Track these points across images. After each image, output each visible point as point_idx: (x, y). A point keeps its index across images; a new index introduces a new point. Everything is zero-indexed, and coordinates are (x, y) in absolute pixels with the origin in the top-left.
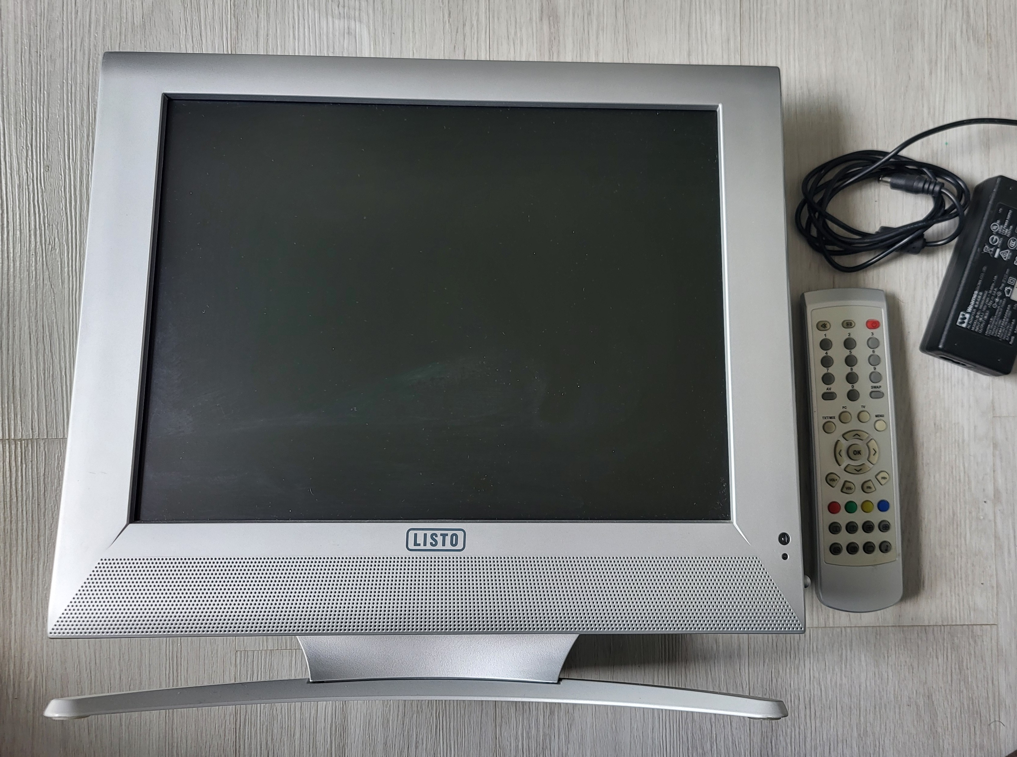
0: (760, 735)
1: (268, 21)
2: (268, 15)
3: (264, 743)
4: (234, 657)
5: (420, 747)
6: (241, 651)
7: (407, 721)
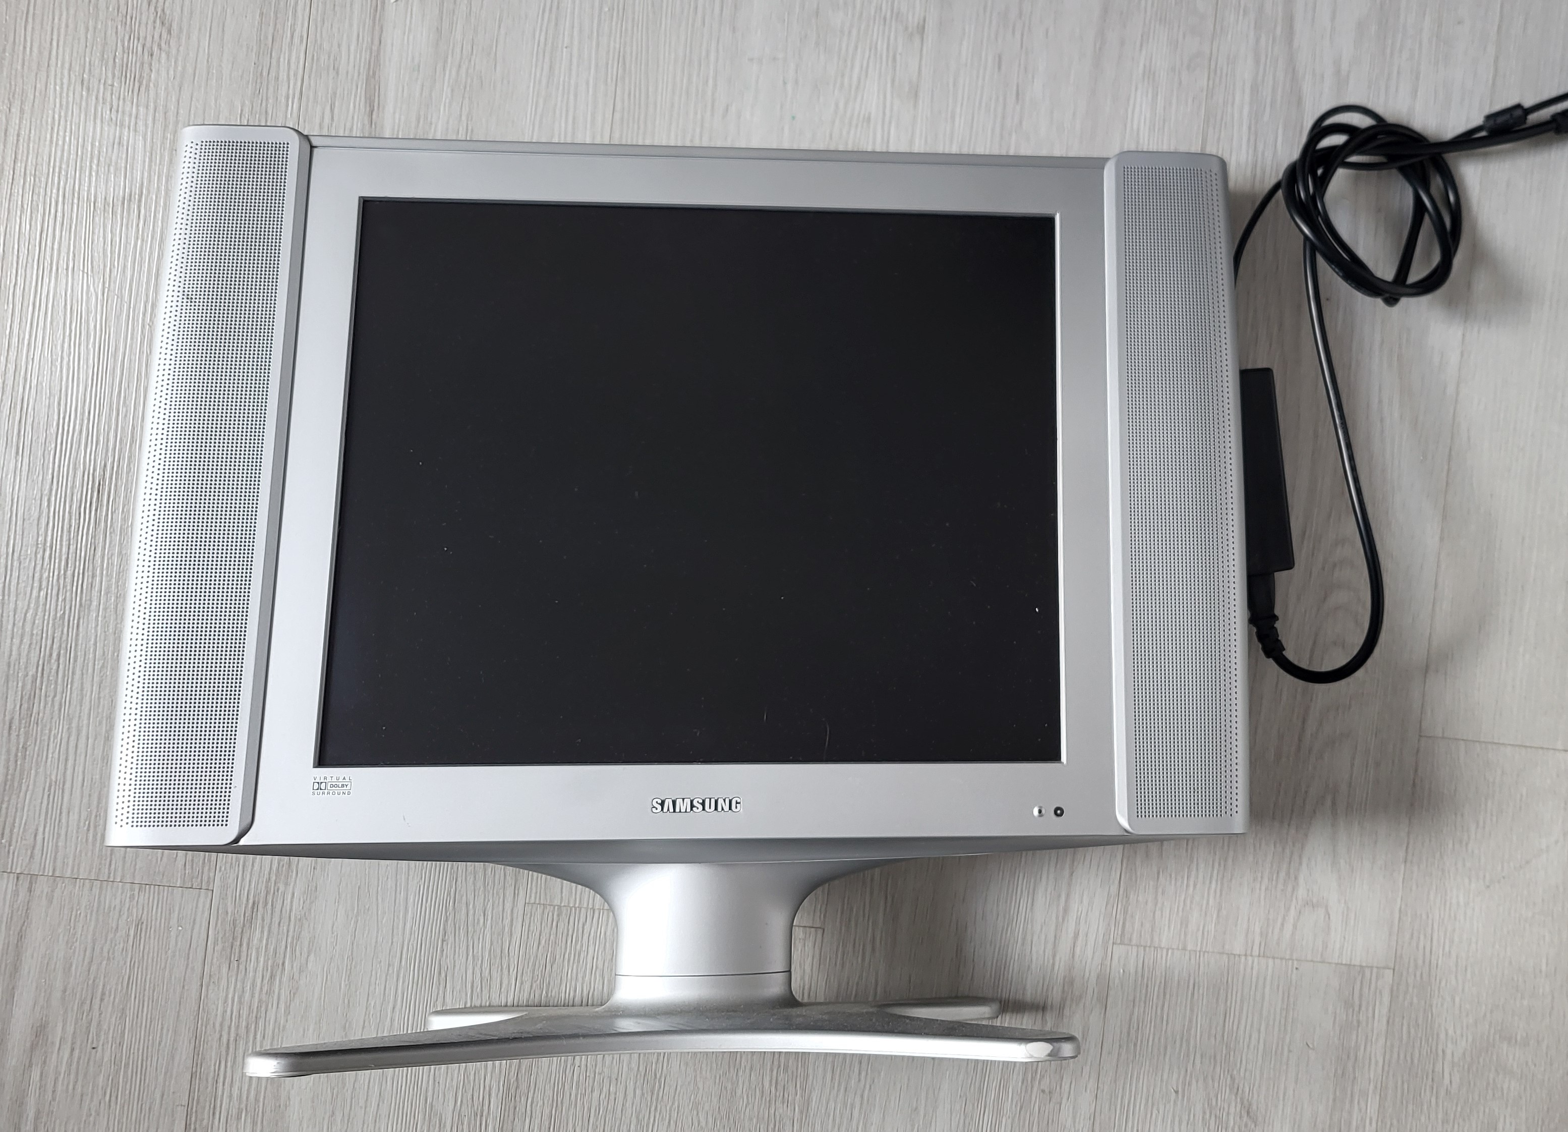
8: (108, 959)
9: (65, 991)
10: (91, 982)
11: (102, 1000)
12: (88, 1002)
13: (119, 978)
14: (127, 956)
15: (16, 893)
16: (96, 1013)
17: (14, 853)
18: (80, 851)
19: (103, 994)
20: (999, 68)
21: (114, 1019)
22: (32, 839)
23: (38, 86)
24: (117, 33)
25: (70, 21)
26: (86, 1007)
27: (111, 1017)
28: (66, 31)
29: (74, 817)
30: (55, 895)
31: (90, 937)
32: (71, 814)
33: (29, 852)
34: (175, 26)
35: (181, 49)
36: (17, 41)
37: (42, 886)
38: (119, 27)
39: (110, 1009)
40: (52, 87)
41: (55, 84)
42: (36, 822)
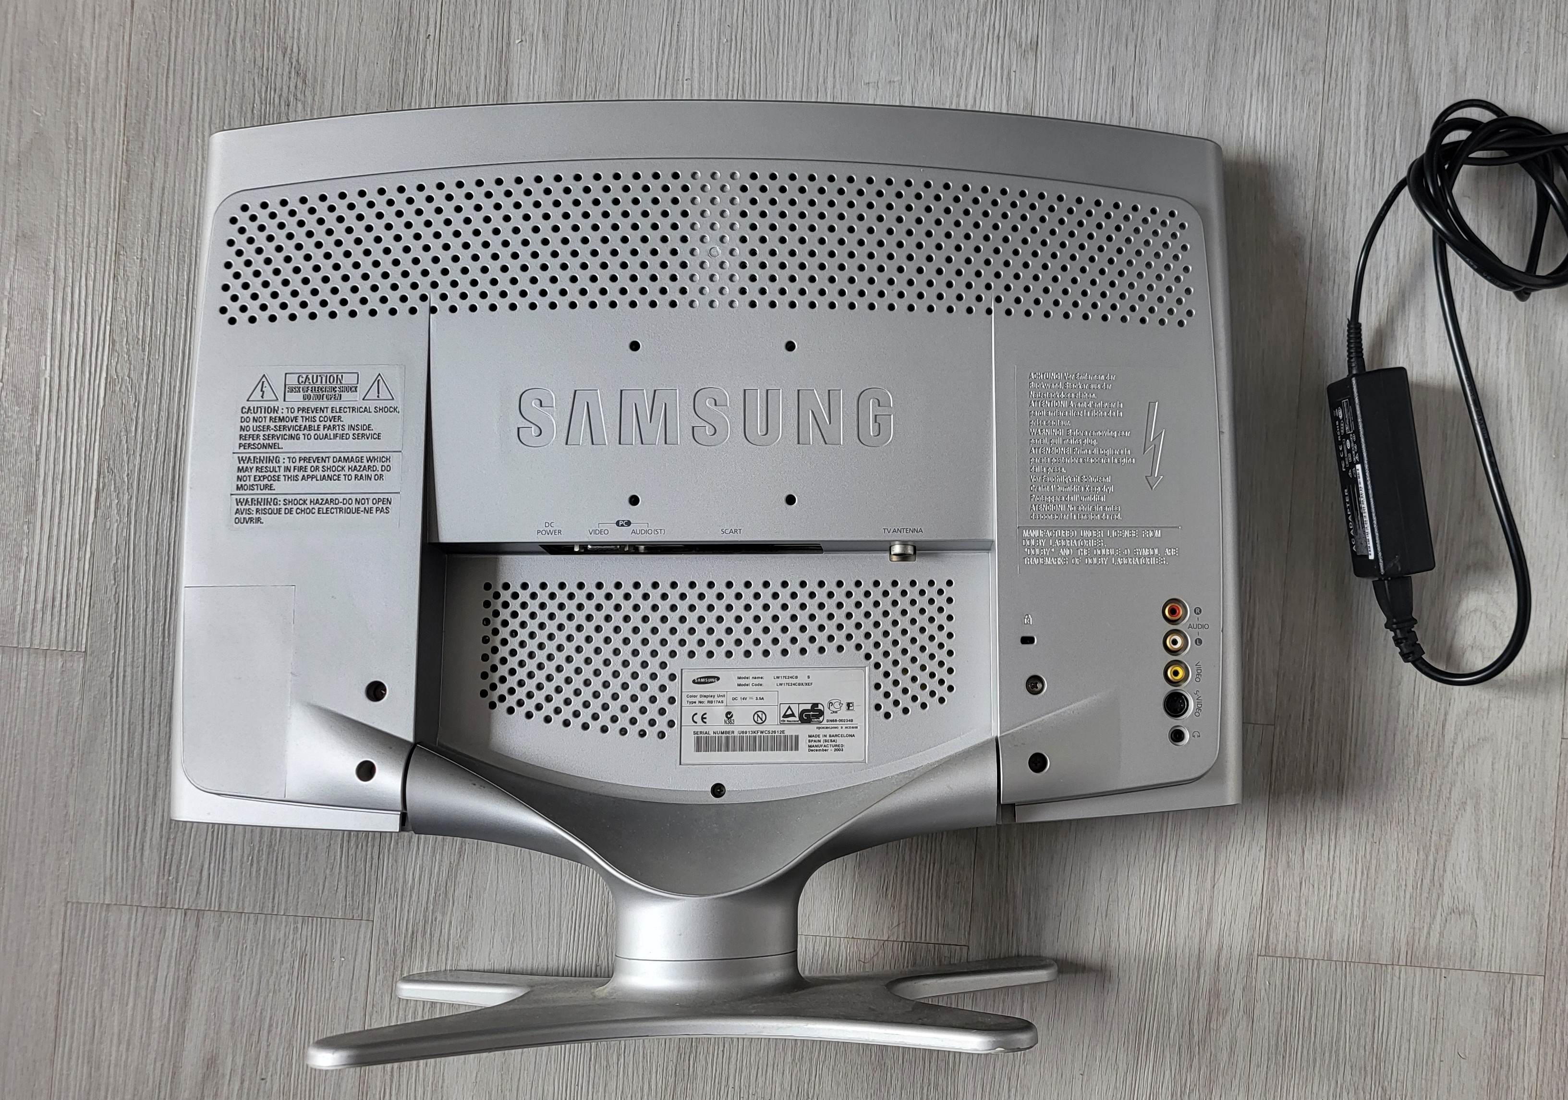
0: (676, 1052)
1: (166, 172)
2: (166, 165)
3: (90, 1010)
4: (63, 909)
5: (273, 1032)
6: (73, 903)
7: (261, 1000)
8: (274, 991)
9: (233, 1024)
10: (258, 1014)
11: (269, 1032)
12: (256, 1034)
13: (285, 1009)
14: (292, 988)
15: (184, 929)
16: (264, 1043)
17: (181, 890)
18: (245, 886)
19: (270, 1026)
20: (1114, 81)
21: (281, 1050)
22: (198, 875)
23: (181, 139)
24: (254, 85)
25: (209, 75)
26: (255, 1039)
27: (278, 1048)
28: (206, 85)
29: (237, 853)
30: (222, 929)
31: (256, 970)
32: (235, 850)
33: (195, 888)
34: (309, 76)
35: (316, 98)
36: (159, 96)
37: (208, 921)
38: (256, 79)
39: (277, 1040)
40: (194, 140)
41: (197, 137)
42: (201, 858)
